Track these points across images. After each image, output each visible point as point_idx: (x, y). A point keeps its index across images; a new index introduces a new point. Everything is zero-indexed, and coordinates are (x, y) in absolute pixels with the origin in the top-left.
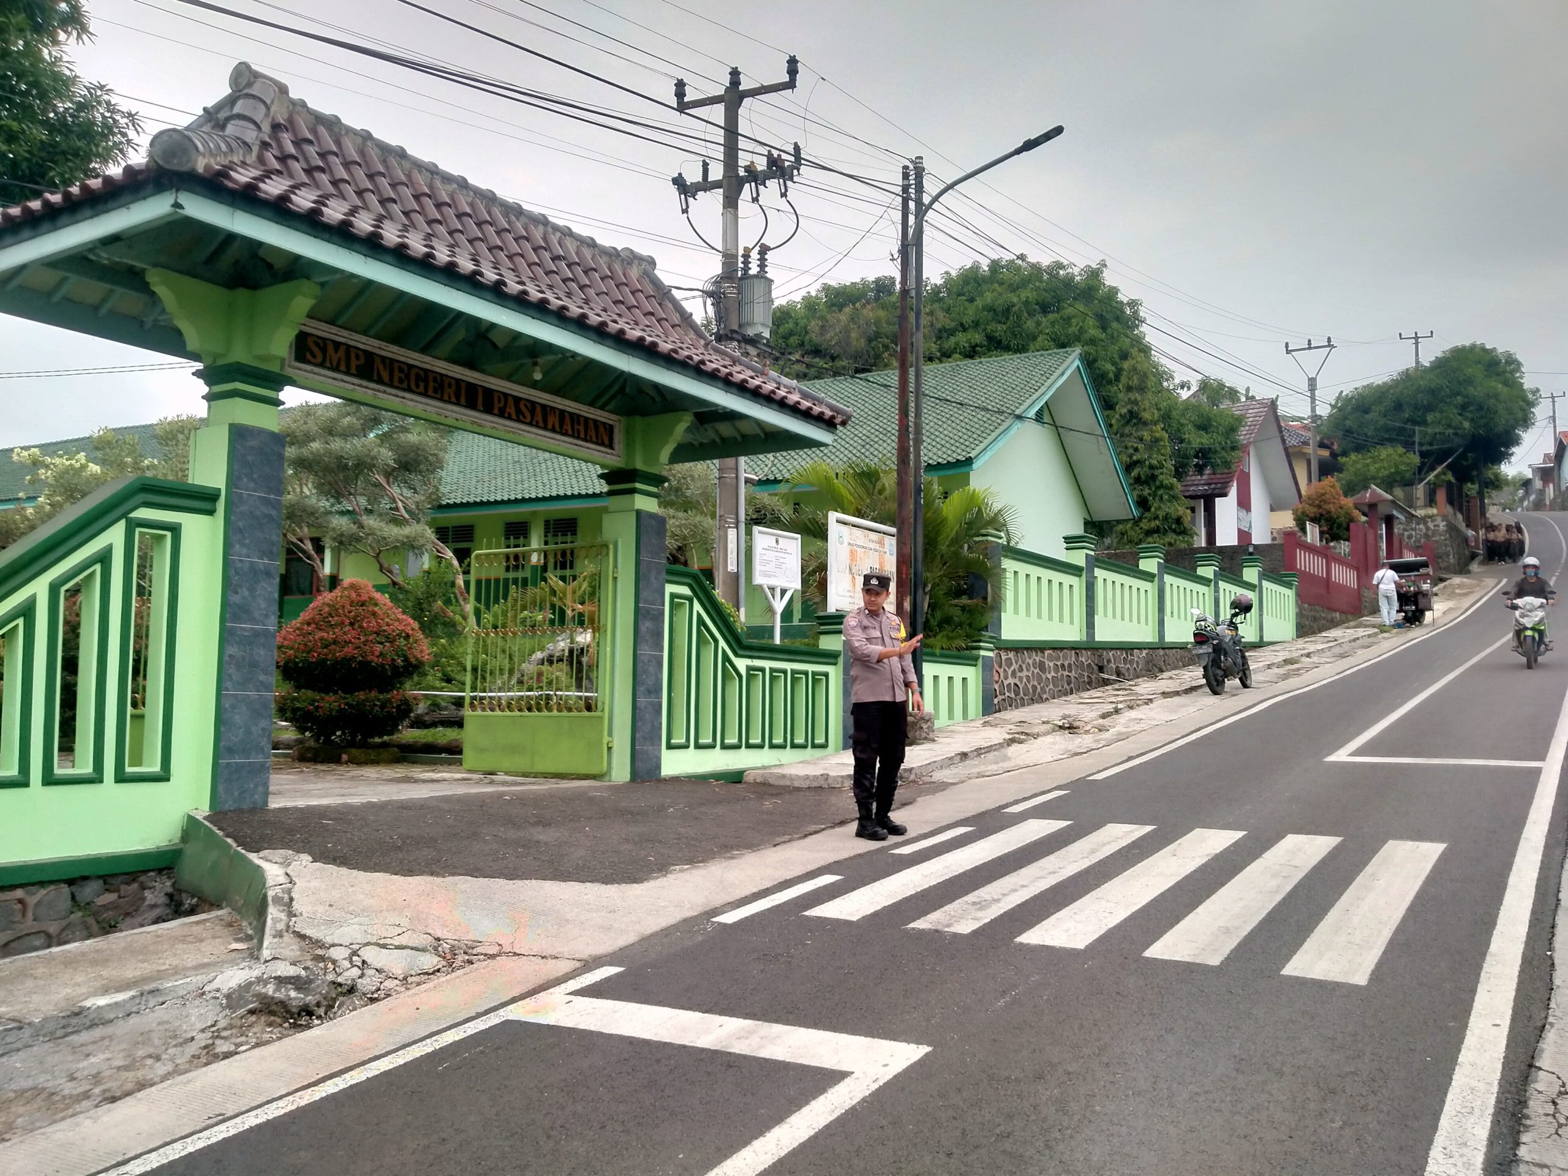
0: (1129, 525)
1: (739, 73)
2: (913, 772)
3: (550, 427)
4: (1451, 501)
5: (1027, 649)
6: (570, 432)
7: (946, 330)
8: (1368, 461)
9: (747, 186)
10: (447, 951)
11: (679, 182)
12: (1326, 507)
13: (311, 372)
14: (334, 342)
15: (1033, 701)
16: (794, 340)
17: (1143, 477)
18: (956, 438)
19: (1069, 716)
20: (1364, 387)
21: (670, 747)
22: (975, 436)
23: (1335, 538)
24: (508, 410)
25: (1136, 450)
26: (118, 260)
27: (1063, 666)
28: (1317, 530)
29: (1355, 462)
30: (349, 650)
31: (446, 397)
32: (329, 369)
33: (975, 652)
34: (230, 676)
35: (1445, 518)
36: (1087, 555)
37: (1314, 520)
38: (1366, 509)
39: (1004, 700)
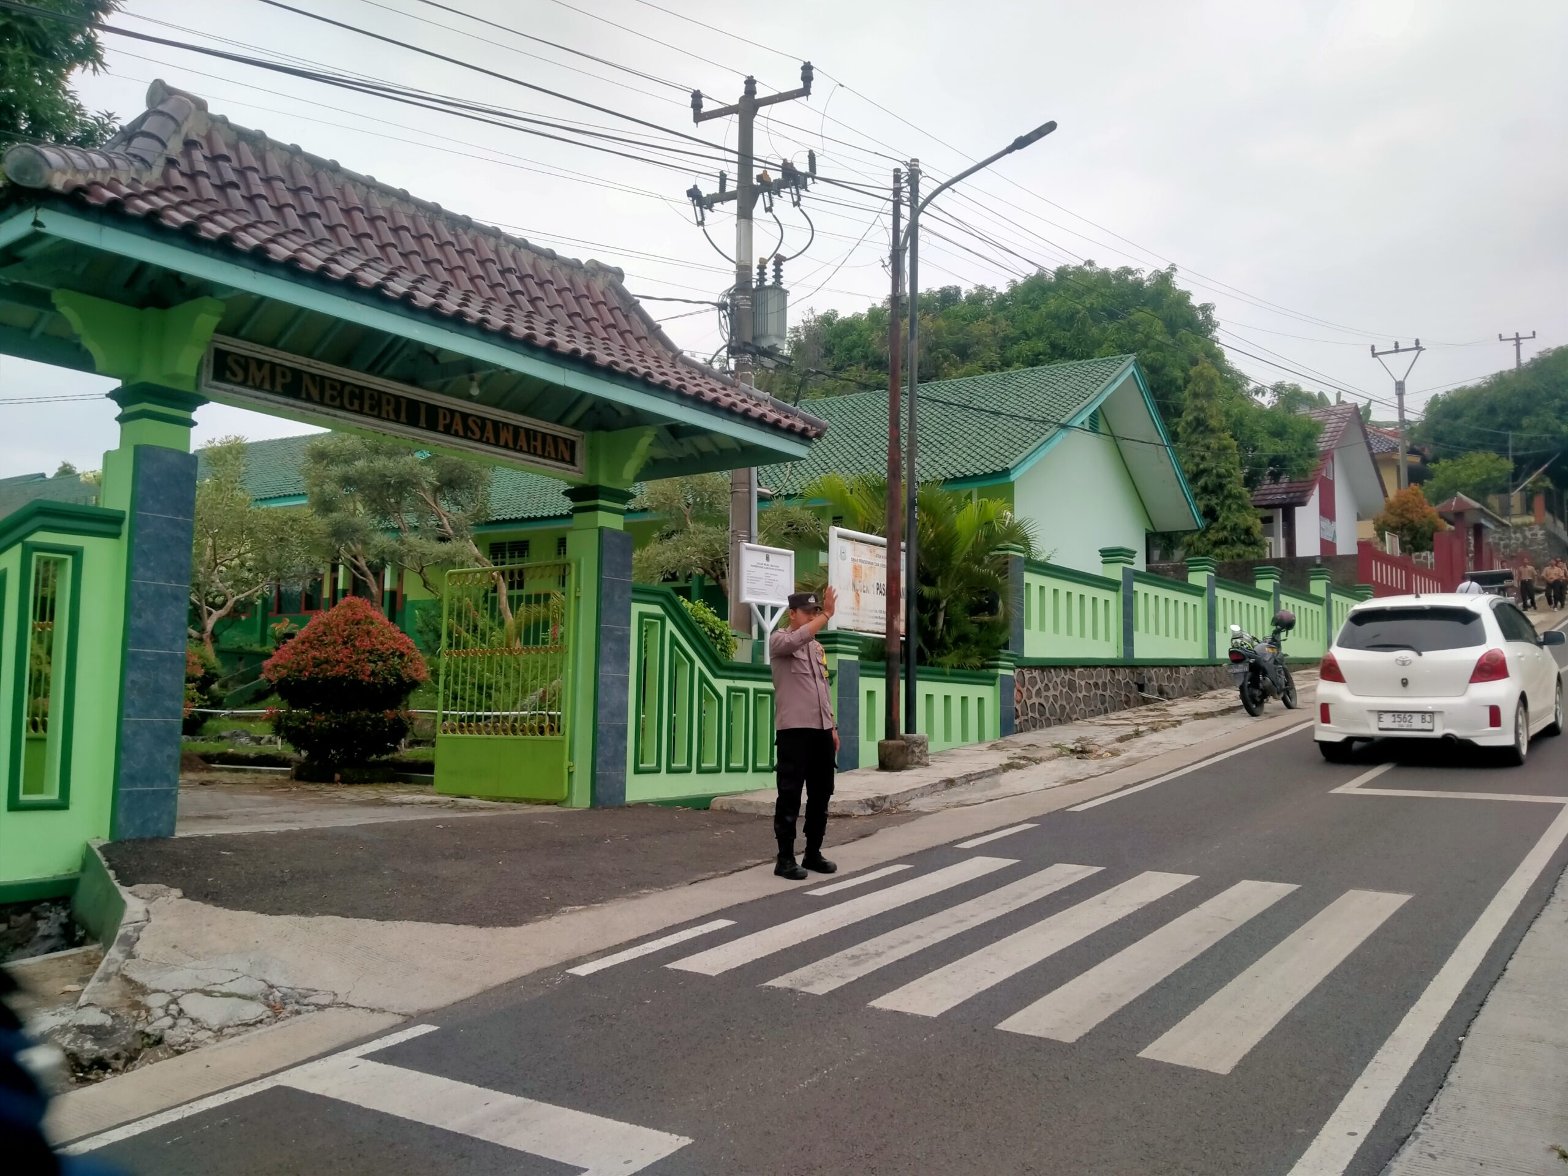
0: (1196, 536)
1: (755, 82)
2: (888, 800)
3: (502, 443)
4: (1550, 509)
5: (1055, 667)
6: (525, 448)
7: (1011, 339)
8: (1459, 468)
9: (761, 196)
10: (278, 1000)
11: (694, 194)
12: (1409, 516)
13: (232, 391)
14: (257, 360)
15: (1060, 721)
16: (856, 353)
17: (1210, 486)
18: (997, 448)
19: (1084, 739)
20: (1457, 390)
21: (638, 771)
22: (1016, 446)
23: (1419, 548)
24: (454, 427)
25: (1203, 458)
26: (15, 281)
27: (1096, 684)
28: (1397, 540)
29: (1445, 469)
30: (340, 670)
31: (384, 415)
32: (250, 387)
33: (992, 671)
34: (133, 704)
35: (1543, 526)
36: (1124, 568)
37: (1394, 530)
38: (1452, 517)
39: (1026, 720)
